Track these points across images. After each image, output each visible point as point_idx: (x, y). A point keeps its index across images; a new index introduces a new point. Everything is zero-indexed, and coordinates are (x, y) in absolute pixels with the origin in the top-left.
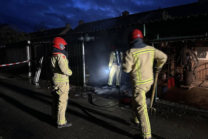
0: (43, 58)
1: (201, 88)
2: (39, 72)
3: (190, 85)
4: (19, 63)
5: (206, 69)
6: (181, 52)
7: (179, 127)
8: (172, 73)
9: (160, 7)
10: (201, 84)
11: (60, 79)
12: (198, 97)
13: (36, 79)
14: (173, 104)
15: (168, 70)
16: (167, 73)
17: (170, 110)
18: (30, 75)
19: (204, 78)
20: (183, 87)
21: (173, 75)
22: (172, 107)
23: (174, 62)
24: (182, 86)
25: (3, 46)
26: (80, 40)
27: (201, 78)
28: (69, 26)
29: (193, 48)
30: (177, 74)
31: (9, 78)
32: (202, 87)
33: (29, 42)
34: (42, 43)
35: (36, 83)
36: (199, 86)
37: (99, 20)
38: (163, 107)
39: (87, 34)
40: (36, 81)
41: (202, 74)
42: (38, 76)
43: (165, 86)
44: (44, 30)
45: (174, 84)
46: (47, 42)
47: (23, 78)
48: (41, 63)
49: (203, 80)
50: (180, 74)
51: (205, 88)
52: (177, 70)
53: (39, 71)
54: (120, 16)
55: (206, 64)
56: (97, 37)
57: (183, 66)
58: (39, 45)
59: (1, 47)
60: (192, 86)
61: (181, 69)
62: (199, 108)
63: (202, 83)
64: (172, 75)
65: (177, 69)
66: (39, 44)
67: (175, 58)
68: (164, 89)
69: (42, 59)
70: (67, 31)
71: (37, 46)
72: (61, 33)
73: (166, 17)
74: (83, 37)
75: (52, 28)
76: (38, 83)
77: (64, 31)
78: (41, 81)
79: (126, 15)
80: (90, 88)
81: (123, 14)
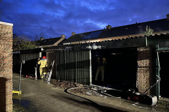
0: (54, 61)
2: (51, 73)
13: (48, 79)
25: (18, 52)
26: (88, 48)
33: (42, 49)
34: (54, 50)
35: (48, 82)
38: (167, 103)
39: (95, 44)
40: (48, 81)
42: (49, 76)
44: (44, 39)
54: (104, 29)
56: (103, 46)
59: (17, 52)
66: (52, 51)
70: (62, 40)
71: (49, 52)
72: (58, 42)
73: (148, 30)
74: (91, 46)
75: (50, 38)
76: (49, 82)
77: (60, 40)
78: (51, 80)
79: (109, 28)
80: (96, 87)
81: (107, 28)
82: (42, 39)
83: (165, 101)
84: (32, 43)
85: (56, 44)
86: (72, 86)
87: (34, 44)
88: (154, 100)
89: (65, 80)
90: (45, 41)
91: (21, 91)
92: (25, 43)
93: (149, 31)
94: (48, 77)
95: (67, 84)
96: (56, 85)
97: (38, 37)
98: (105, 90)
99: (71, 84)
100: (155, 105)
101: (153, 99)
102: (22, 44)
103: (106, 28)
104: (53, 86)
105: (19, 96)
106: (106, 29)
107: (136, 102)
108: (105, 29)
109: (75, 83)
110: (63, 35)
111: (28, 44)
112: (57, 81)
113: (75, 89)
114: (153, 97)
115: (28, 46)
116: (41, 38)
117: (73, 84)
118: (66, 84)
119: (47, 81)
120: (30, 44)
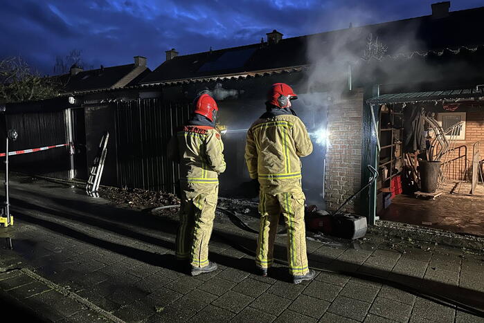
0: (108, 136)
1: (455, 196)
2: (101, 168)
3: (434, 191)
4: (47, 148)
5: (460, 157)
6: (414, 122)
7: (434, 269)
8: (398, 166)
10: (453, 189)
11: (206, 179)
12: (454, 213)
13: (92, 185)
14: (410, 228)
15: (390, 160)
16: (388, 166)
17: (406, 239)
18: (72, 176)
19: (457, 177)
20: (421, 195)
21: (399, 171)
22: (409, 234)
23: (400, 144)
24: (419, 193)
25: (0, 110)
27: (451, 176)
28: (141, 62)
29: (433, 114)
30: (405, 169)
31: (21, 183)
32: (458, 194)
33: (72, 100)
34: (107, 103)
35: (94, 194)
36: (451, 192)
37: (213, 50)
38: (391, 234)
39: (221, 85)
40: (93, 190)
41: (452, 168)
42: (97, 177)
43: (388, 193)
44: (81, 70)
45: (400, 191)
46: (119, 101)
47: (56, 182)
48: (105, 146)
49: (455, 180)
50: (412, 168)
51: (464, 197)
52: (406, 160)
53: (100, 165)
55: (459, 148)
56: (244, 90)
57: (418, 152)
58: (99, 108)
60: (437, 194)
61: (414, 157)
62: (462, 234)
63: (455, 187)
64: (397, 170)
65: (406, 158)
66: (100, 105)
67: (400, 135)
68: (386, 198)
69: (107, 139)
70: (137, 75)
71: (93, 108)
72: (125, 78)
74: (210, 89)
75: (102, 67)
76: (97, 194)
77: (132, 73)
78: (104, 188)
79: (276, 40)
80: (225, 201)
81: (270, 40)
82: (77, 71)
83: (387, 229)
84: (44, 82)
85: (120, 85)
86: (161, 202)
87: (49, 84)
88: (360, 225)
89: (142, 187)
90: (86, 77)
91: (12, 218)
92: (21, 83)
93: (377, 50)
94: (93, 181)
95: (148, 197)
96: (115, 200)
97: (64, 64)
98: (246, 207)
99: (158, 197)
101: (357, 222)
102: (11, 86)
103: (266, 40)
105: (6, 229)
106: (266, 43)
107: (317, 234)
108: (263, 43)
109: (171, 194)
110: (140, 59)
111: (30, 84)
112: (120, 191)
113: (168, 209)
114: (357, 218)
115: (30, 91)
116: (74, 66)
117: (164, 196)
118: (144, 198)
119: (91, 190)
120: (39, 85)
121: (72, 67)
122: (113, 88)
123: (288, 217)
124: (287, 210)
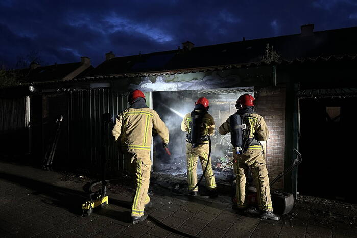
9: (244, 38)
17: (327, 213)
26: (146, 88)
28: (87, 61)
33: (32, 89)
34: (62, 92)
37: (142, 54)
38: (313, 208)
40: (48, 164)
46: (72, 90)
54: (179, 48)
58: (55, 96)
70: (83, 70)
71: (50, 96)
72: (73, 73)
73: (270, 54)
75: (55, 63)
77: (79, 69)
79: (189, 48)
81: (185, 48)
82: (35, 67)
83: (308, 203)
84: (9, 74)
85: (69, 78)
87: (12, 76)
88: (289, 201)
90: (42, 71)
93: (272, 56)
94: (48, 157)
100: (290, 213)
101: (287, 200)
103: (182, 48)
104: (60, 178)
106: (181, 50)
108: (179, 50)
110: (86, 58)
114: (287, 195)
116: (33, 63)
119: (46, 165)
120: (4, 76)
121: (32, 64)
122: (64, 80)
123: (138, 176)
124: (138, 171)
